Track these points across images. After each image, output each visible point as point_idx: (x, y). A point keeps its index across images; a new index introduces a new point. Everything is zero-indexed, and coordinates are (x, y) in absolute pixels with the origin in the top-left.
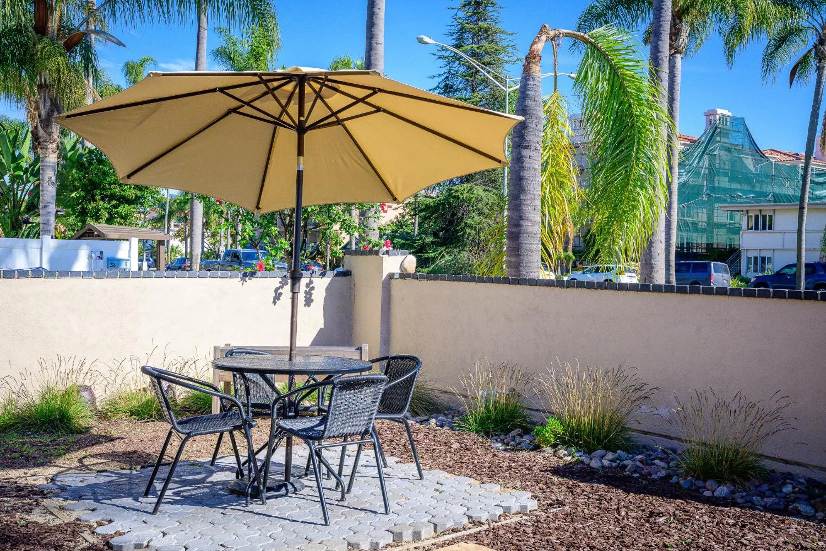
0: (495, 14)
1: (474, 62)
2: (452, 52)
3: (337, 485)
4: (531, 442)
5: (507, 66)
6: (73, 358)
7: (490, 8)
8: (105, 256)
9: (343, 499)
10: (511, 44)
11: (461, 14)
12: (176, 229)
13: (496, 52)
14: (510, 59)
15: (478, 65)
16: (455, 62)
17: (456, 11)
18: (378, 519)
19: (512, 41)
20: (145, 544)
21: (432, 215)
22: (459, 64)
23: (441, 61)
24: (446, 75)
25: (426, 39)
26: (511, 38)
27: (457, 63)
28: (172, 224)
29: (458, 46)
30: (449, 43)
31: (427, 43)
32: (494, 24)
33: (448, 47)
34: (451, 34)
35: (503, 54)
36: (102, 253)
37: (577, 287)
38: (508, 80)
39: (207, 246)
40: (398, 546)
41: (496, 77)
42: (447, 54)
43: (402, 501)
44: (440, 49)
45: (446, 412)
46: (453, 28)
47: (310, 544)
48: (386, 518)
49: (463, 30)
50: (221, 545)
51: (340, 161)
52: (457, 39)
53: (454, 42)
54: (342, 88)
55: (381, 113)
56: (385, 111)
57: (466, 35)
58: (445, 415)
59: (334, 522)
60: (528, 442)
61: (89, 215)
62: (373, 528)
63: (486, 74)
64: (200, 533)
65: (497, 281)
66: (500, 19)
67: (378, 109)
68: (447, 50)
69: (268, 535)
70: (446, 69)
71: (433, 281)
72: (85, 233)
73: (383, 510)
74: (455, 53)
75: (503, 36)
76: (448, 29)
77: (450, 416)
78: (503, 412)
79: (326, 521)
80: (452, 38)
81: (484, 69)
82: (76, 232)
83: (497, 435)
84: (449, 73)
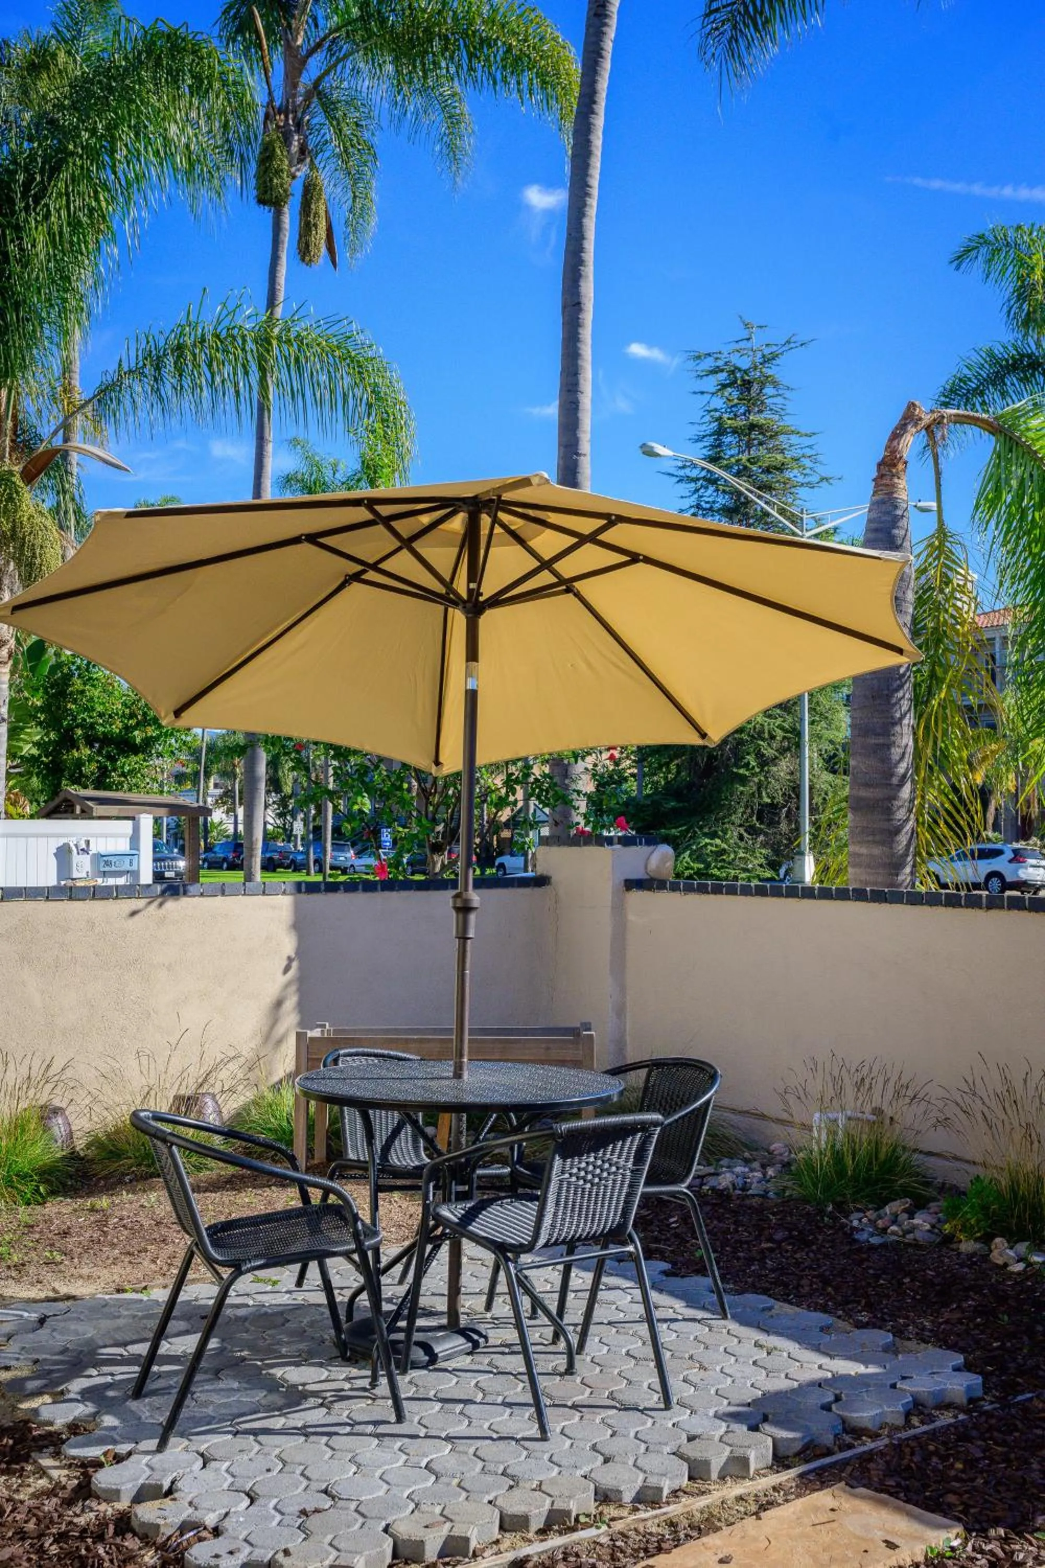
0: (779, 400)
1: (742, 485)
2: (703, 469)
3: (556, 1336)
4: (933, 1226)
5: (803, 492)
6: (29, 1057)
7: (769, 390)
8: (93, 849)
9: (570, 1370)
10: (808, 452)
11: (718, 403)
12: (219, 792)
13: (781, 468)
14: (807, 480)
15: (751, 492)
16: (707, 488)
17: (707, 397)
18: (650, 1421)
19: (810, 447)
20: (166, 1486)
21: (671, 761)
22: (717, 490)
23: (683, 485)
24: (693, 510)
25: (660, 449)
26: (807, 441)
27: (711, 489)
28: (211, 785)
29: (714, 460)
30: (697, 454)
31: (658, 455)
32: (777, 417)
33: (697, 461)
34: (700, 439)
35: (795, 471)
36: (88, 842)
37: (1009, 908)
38: (805, 516)
39: (271, 821)
40: (703, 1493)
41: (782, 512)
42: (694, 473)
43: (694, 1374)
44: (680, 464)
45: (747, 1155)
46: (704, 427)
47: (516, 1491)
48: (667, 1420)
49: (721, 431)
50: (325, 1492)
51: (582, 666)
52: (713, 447)
53: (706, 452)
54: (553, 518)
55: (641, 565)
56: (648, 560)
57: (728, 439)
58: (747, 1161)
59: (558, 1430)
60: (928, 1227)
61: (66, 774)
62: (643, 1447)
63: (765, 506)
64: (278, 1457)
65: (842, 895)
66: (790, 408)
67: (635, 558)
68: (695, 466)
69: (423, 1465)
70: (693, 500)
71: (712, 896)
72: (58, 806)
73: (655, 1399)
74: (709, 471)
75: (794, 439)
76: (695, 431)
77: (756, 1165)
78: (870, 1163)
79: (543, 1428)
80: (701, 445)
81: (760, 497)
82: (43, 804)
83: (859, 1210)
84: (698, 506)
